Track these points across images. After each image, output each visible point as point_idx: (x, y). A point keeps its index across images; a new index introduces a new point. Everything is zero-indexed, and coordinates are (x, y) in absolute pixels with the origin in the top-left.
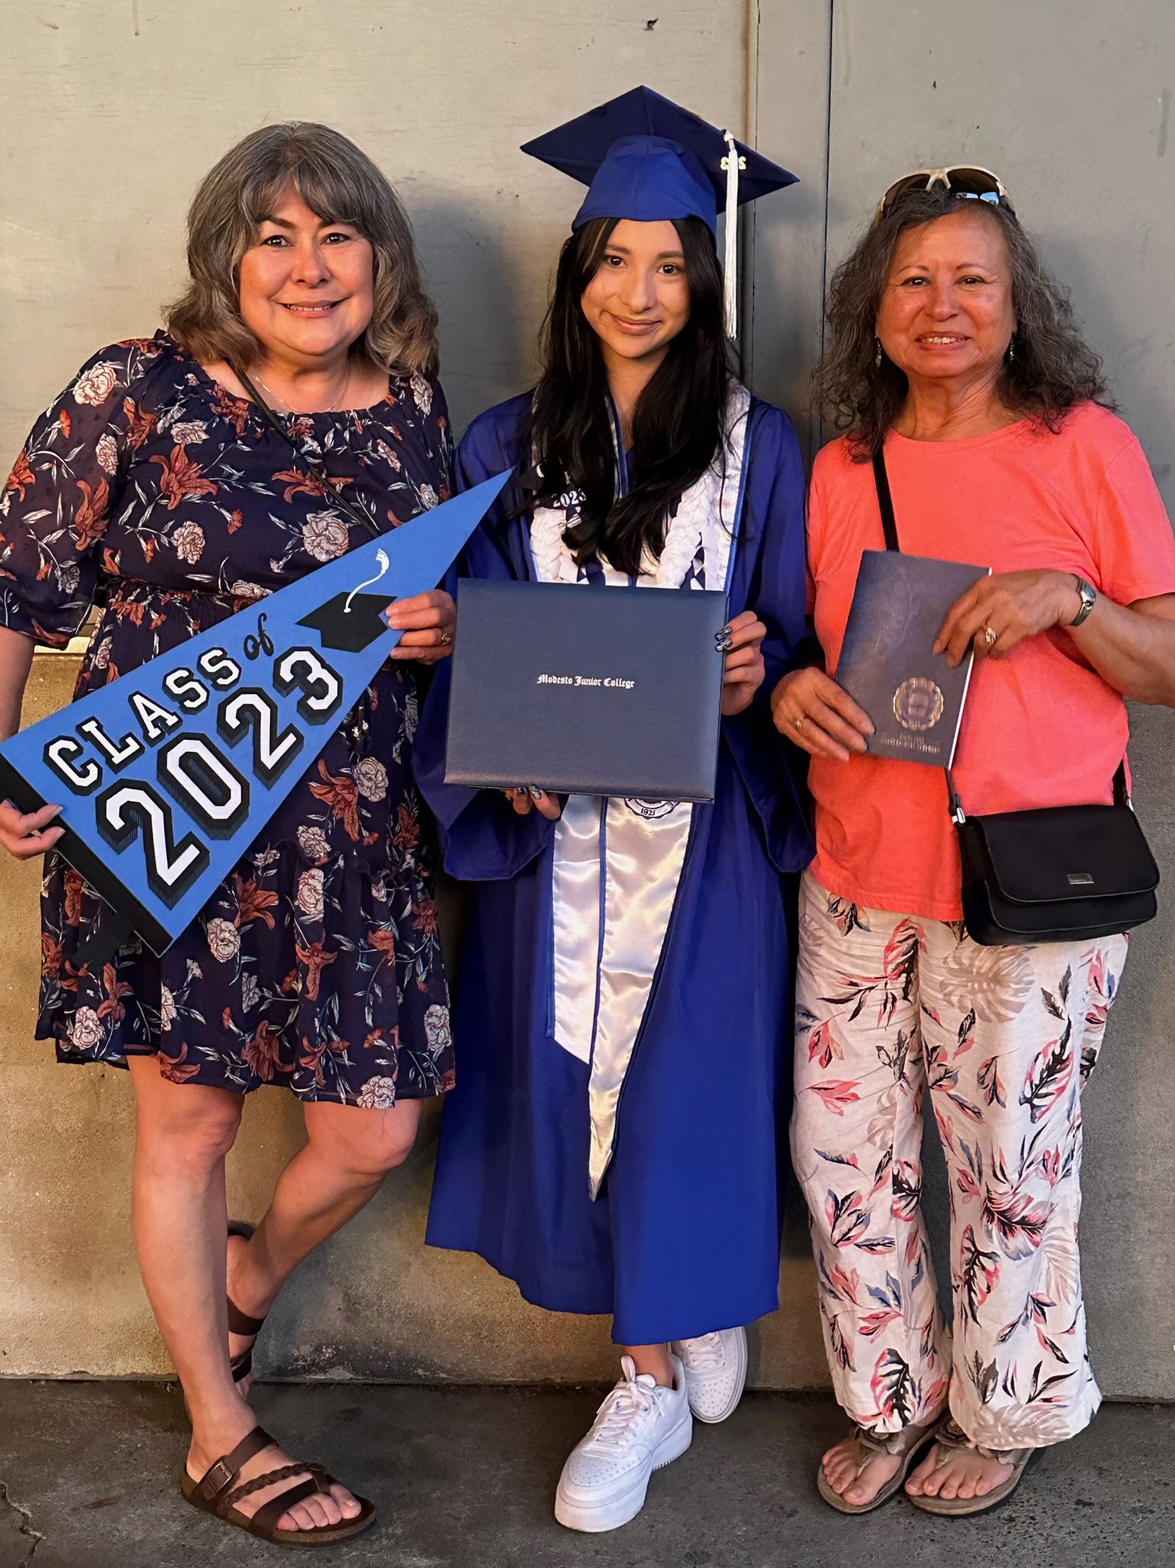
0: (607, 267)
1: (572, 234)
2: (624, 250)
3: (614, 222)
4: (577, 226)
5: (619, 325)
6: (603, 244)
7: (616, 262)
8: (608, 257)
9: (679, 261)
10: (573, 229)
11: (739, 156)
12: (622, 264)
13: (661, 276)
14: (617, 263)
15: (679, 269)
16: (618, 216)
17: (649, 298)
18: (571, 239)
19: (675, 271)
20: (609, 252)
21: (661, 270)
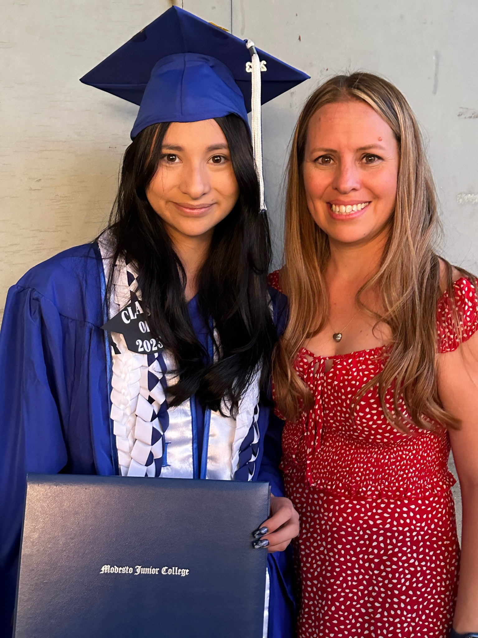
0: (164, 163)
1: (132, 142)
2: (179, 148)
3: (165, 126)
4: (135, 135)
5: (182, 211)
6: (159, 145)
7: (171, 158)
8: (164, 155)
9: (225, 151)
10: (132, 138)
11: (261, 61)
12: (177, 160)
13: (212, 166)
14: (173, 160)
15: (225, 158)
16: (168, 120)
17: (205, 185)
18: (131, 146)
19: (223, 160)
20: (165, 151)
21: (211, 161)
